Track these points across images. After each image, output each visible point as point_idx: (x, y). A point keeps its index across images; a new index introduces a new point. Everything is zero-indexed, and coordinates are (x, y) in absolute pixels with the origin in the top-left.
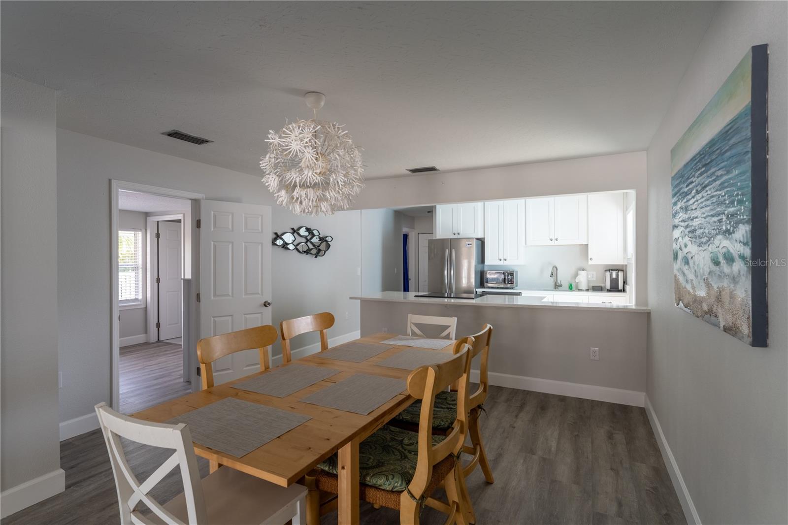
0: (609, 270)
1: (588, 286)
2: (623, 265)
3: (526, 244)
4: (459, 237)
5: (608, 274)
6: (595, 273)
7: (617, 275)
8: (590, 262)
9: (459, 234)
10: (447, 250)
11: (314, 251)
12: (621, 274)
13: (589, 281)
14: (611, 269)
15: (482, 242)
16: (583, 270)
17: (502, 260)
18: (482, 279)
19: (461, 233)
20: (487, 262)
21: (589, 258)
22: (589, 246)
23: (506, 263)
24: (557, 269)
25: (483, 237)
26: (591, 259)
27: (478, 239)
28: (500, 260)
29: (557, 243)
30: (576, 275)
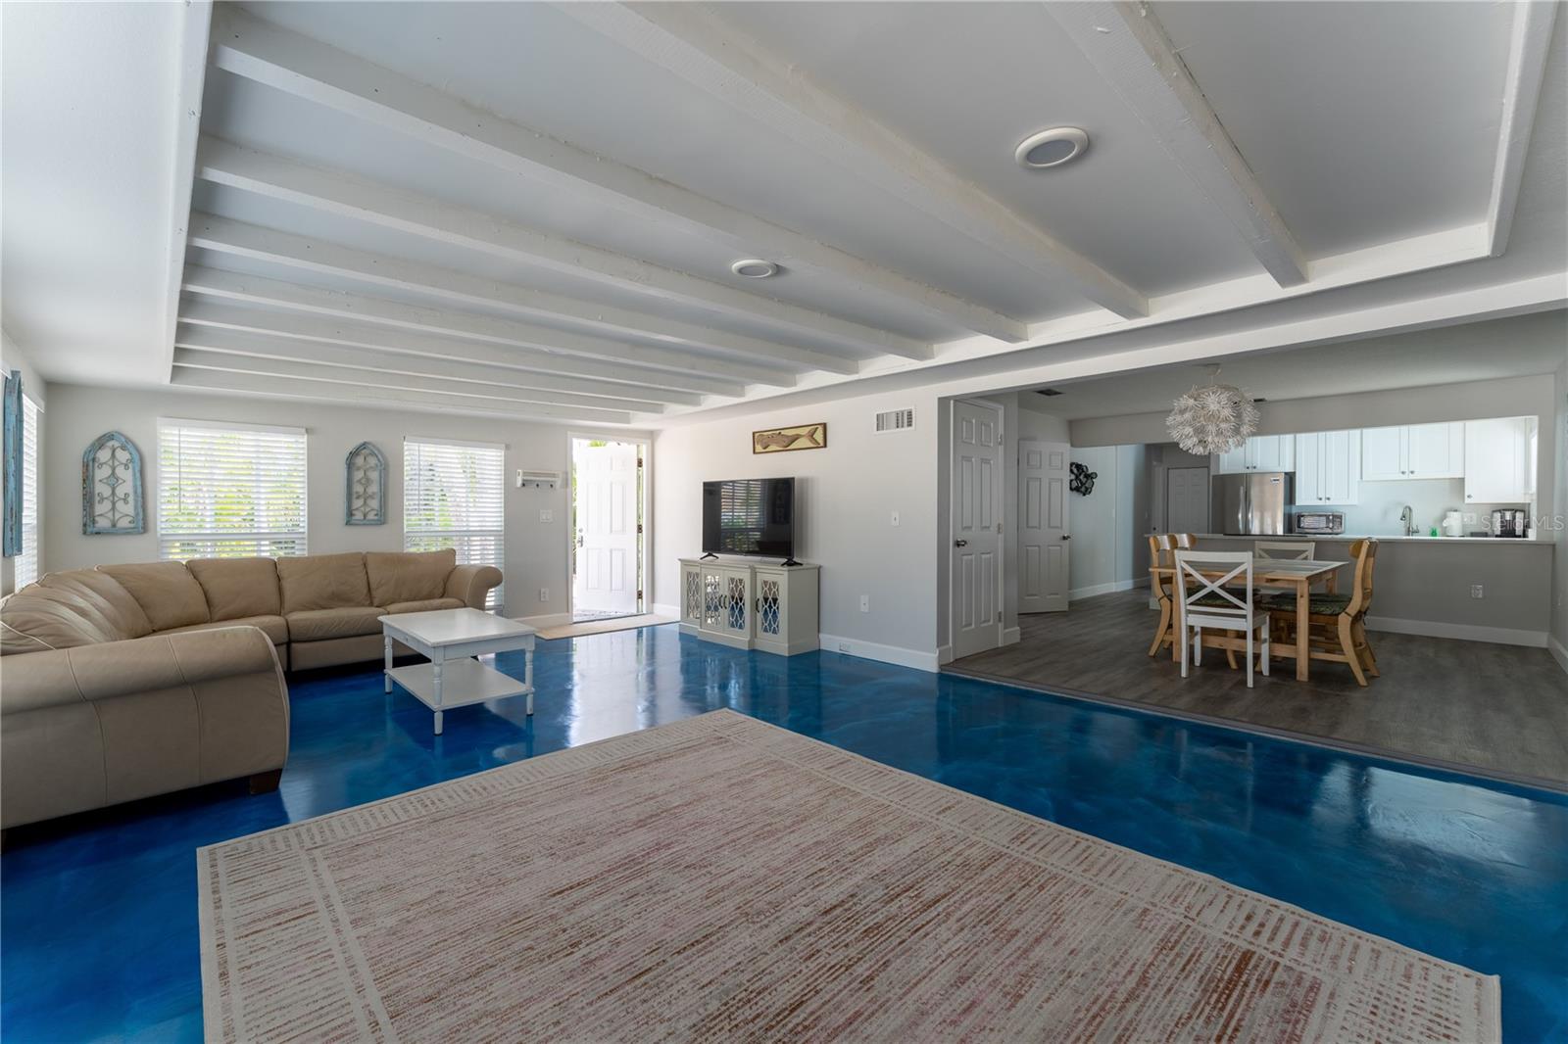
0: (1500, 511)
1: (1463, 532)
2: (1524, 504)
3: (1362, 478)
4: (1255, 471)
5: (1498, 515)
6: (1475, 516)
7: (1514, 518)
8: (1467, 501)
9: (1255, 467)
10: (1242, 488)
11: (1083, 489)
12: (1519, 516)
13: (1464, 526)
14: (1502, 509)
15: (1290, 479)
16: (1456, 511)
17: (1323, 499)
18: (1292, 522)
19: (1258, 466)
20: (1298, 502)
21: (1466, 494)
22: (1466, 480)
23: (1328, 503)
24: (1410, 509)
25: (1293, 471)
26: (1469, 496)
27: (1286, 473)
28: (1321, 499)
29: (1412, 476)
30: (1444, 517)
